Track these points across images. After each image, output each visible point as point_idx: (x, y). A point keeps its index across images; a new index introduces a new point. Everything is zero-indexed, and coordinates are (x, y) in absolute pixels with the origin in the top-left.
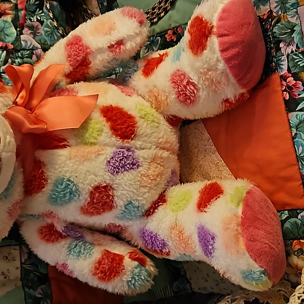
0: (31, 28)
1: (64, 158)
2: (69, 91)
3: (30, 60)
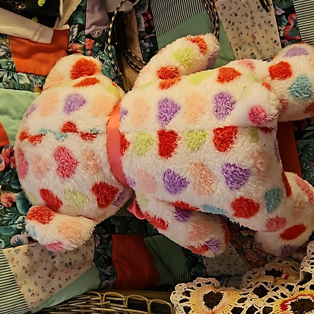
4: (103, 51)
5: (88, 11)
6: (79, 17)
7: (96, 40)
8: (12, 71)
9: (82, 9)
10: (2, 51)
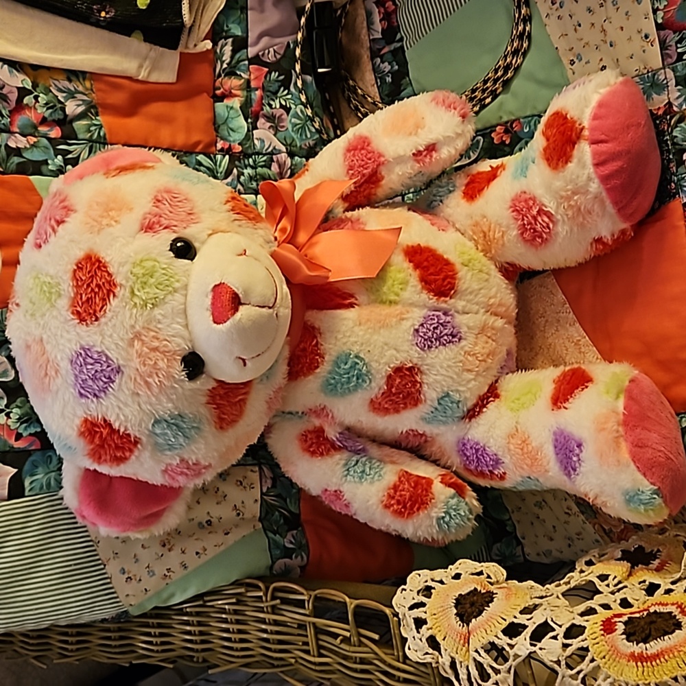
0: (270, 118)
1: (351, 324)
2: (352, 222)
3: (269, 171)
4: (289, 90)
5: (251, 9)
6: (233, 22)
7: (272, 67)
8: (100, 143)
9: (239, 6)
10: (79, 105)
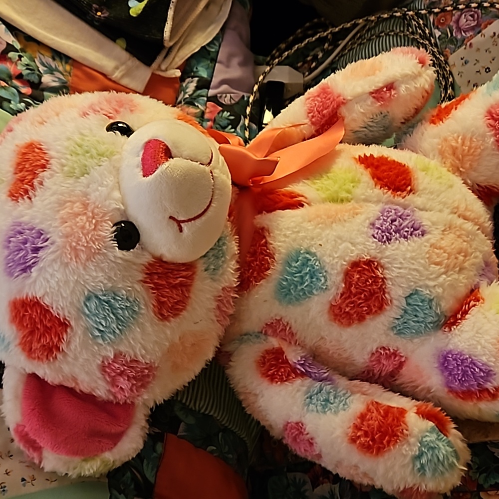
5: (220, 62)
6: (202, 67)
7: (225, 107)
9: (210, 57)
10: (54, 81)
